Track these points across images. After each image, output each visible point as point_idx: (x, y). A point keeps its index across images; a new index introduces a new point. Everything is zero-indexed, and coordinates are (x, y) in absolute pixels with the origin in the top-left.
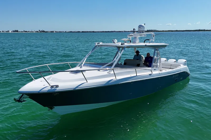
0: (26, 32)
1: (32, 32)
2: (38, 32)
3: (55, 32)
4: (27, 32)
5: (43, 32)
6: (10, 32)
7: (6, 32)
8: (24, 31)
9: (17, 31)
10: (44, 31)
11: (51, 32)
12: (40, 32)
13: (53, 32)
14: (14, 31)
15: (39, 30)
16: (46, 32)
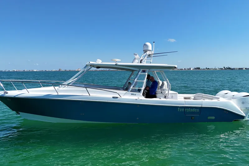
0: (208, 69)
1: (215, 69)
2: (222, 69)
3: (244, 69)
4: (210, 69)
5: (228, 69)
6: (192, 69)
7: (188, 69)
8: (206, 68)
9: (199, 68)
10: (230, 68)
11: (239, 69)
12: (225, 69)
13: (242, 69)
14: (195, 69)
15: (224, 67)
16: (232, 69)
